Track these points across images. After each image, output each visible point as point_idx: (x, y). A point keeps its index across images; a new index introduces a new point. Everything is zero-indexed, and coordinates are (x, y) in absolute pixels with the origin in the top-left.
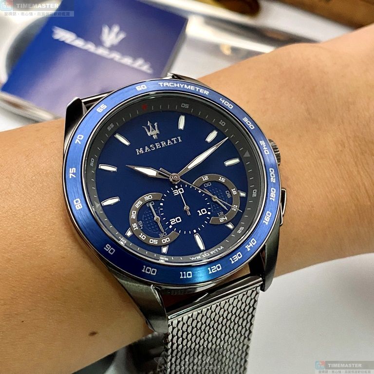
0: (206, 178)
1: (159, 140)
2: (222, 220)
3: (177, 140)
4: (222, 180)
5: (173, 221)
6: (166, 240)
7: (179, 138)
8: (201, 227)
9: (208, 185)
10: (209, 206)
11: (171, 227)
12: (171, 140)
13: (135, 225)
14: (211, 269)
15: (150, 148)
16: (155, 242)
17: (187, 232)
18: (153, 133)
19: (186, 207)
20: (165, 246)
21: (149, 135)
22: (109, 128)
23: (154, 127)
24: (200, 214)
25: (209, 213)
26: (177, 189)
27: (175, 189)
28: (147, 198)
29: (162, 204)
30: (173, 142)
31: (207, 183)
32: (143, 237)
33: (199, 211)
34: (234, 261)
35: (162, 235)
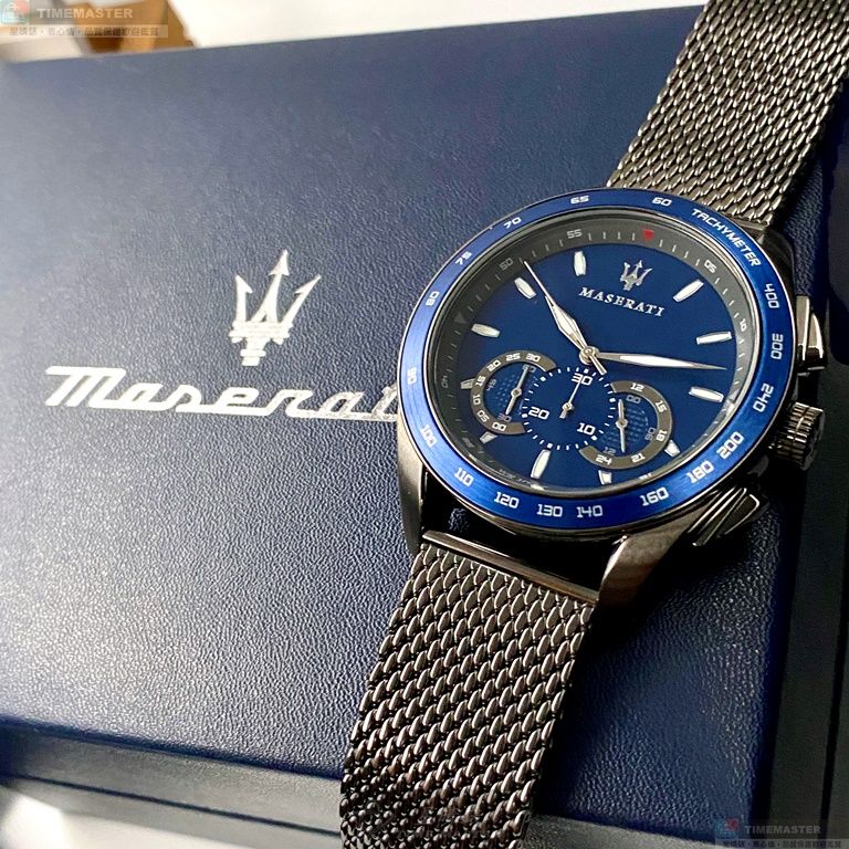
0: (638, 388)
1: (627, 295)
2: (600, 459)
3: (655, 311)
4: (661, 407)
5: (536, 412)
6: (499, 427)
7: (661, 309)
8: (563, 447)
9: (633, 400)
10: (604, 428)
11: (525, 416)
12: (645, 305)
13: (482, 379)
14: (501, 497)
15: (605, 298)
16: (484, 417)
17: (538, 440)
18: (631, 280)
19: (568, 406)
20: (492, 432)
21: (622, 280)
22: (571, 234)
23: (640, 272)
24: (580, 430)
25: (594, 438)
26: (585, 375)
27: (581, 372)
28: (531, 357)
29: (543, 379)
30: (646, 308)
31: (635, 395)
32: (477, 400)
33: (583, 425)
34: (543, 511)
35: (502, 417)
